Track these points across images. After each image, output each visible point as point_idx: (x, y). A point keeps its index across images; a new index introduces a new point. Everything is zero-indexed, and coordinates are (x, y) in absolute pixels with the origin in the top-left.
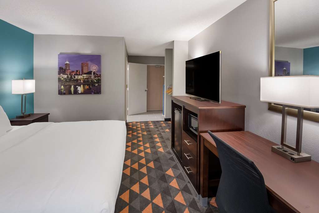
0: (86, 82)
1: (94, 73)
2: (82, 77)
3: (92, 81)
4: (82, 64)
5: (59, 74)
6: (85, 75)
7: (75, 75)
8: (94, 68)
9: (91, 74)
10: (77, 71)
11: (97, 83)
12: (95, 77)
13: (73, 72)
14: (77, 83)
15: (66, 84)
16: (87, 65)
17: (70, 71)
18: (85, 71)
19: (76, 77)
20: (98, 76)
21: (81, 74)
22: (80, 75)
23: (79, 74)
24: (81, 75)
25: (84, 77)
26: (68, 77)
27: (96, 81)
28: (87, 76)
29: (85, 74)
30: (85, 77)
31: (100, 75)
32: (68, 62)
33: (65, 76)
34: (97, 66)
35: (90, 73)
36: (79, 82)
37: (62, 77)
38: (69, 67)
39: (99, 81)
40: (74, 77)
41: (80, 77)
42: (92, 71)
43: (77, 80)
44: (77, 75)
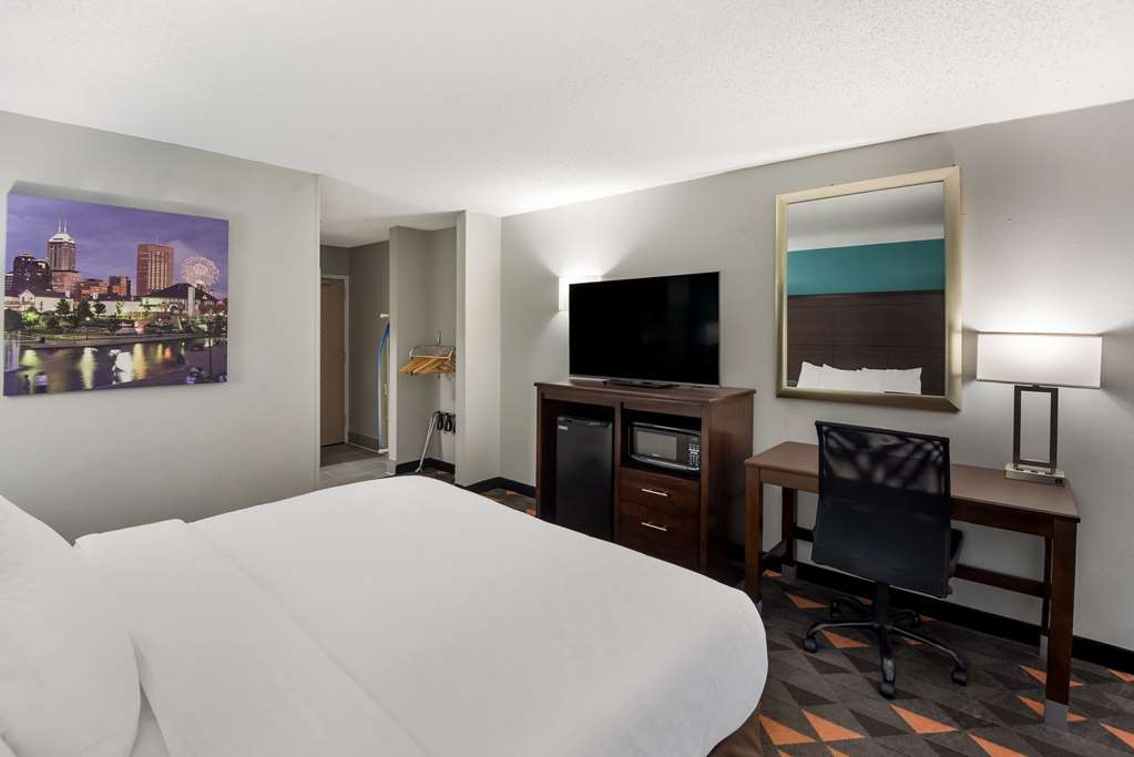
0: (156, 333)
1: (199, 293)
2: (142, 310)
3: (188, 327)
4: (142, 248)
5: (13, 290)
6: (152, 301)
7: (102, 297)
8: (196, 271)
9: (186, 297)
10: (115, 281)
11: (209, 334)
12: (203, 310)
13: (93, 282)
14: (115, 335)
15: (51, 343)
16: (167, 256)
17: (78, 278)
18: (157, 281)
19: (111, 308)
20: (215, 304)
21: (134, 292)
22: (127, 298)
23: (124, 293)
24: (138, 299)
25: (148, 306)
26: (63, 307)
27: (205, 327)
28: (165, 305)
29: (155, 294)
30: (153, 310)
31: (226, 301)
32: (65, 237)
33: (50, 304)
34: (212, 264)
35: (179, 291)
36: (126, 330)
37: (32, 309)
38: (72, 261)
39: (219, 328)
40: (100, 308)
41: (127, 309)
42: (190, 285)
43: (114, 323)
44: (115, 297)
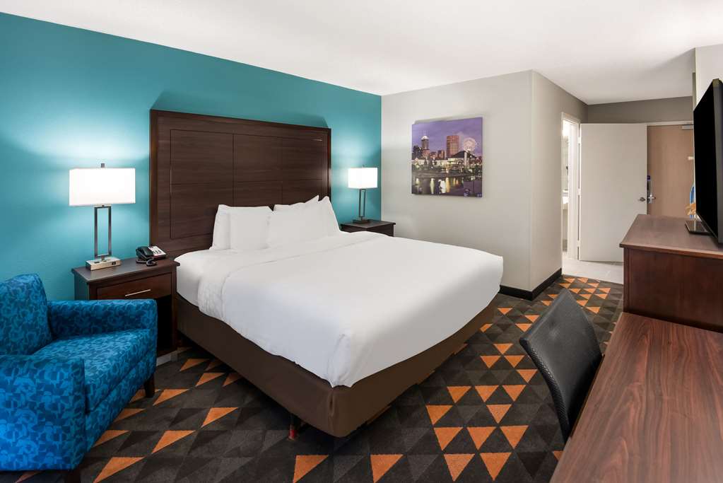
0: (454, 173)
1: (469, 155)
2: (448, 163)
3: (465, 171)
4: (448, 137)
5: (413, 158)
6: (453, 159)
7: (436, 159)
8: (468, 145)
9: (464, 157)
10: (440, 152)
11: (473, 174)
12: (470, 163)
13: (433, 153)
14: (440, 174)
15: (423, 176)
16: (456, 140)
17: (429, 152)
18: (453, 152)
19: (438, 162)
20: (477, 160)
21: (446, 156)
22: (443, 159)
23: (442, 157)
24: (447, 159)
25: (450, 162)
26: (425, 162)
27: (471, 170)
28: (456, 161)
29: (453, 156)
30: (452, 163)
31: (480, 158)
32: (426, 137)
33: (422, 162)
34: (474, 140)
35: (461, 154)
36: (442, 172)
37: (418, 164)
38: (428, 146)
39: (478, 171)
40: (436, 163)
41: (444, 163)
42: (464, 152)
43: (440, 169)
44: (440, 159)
